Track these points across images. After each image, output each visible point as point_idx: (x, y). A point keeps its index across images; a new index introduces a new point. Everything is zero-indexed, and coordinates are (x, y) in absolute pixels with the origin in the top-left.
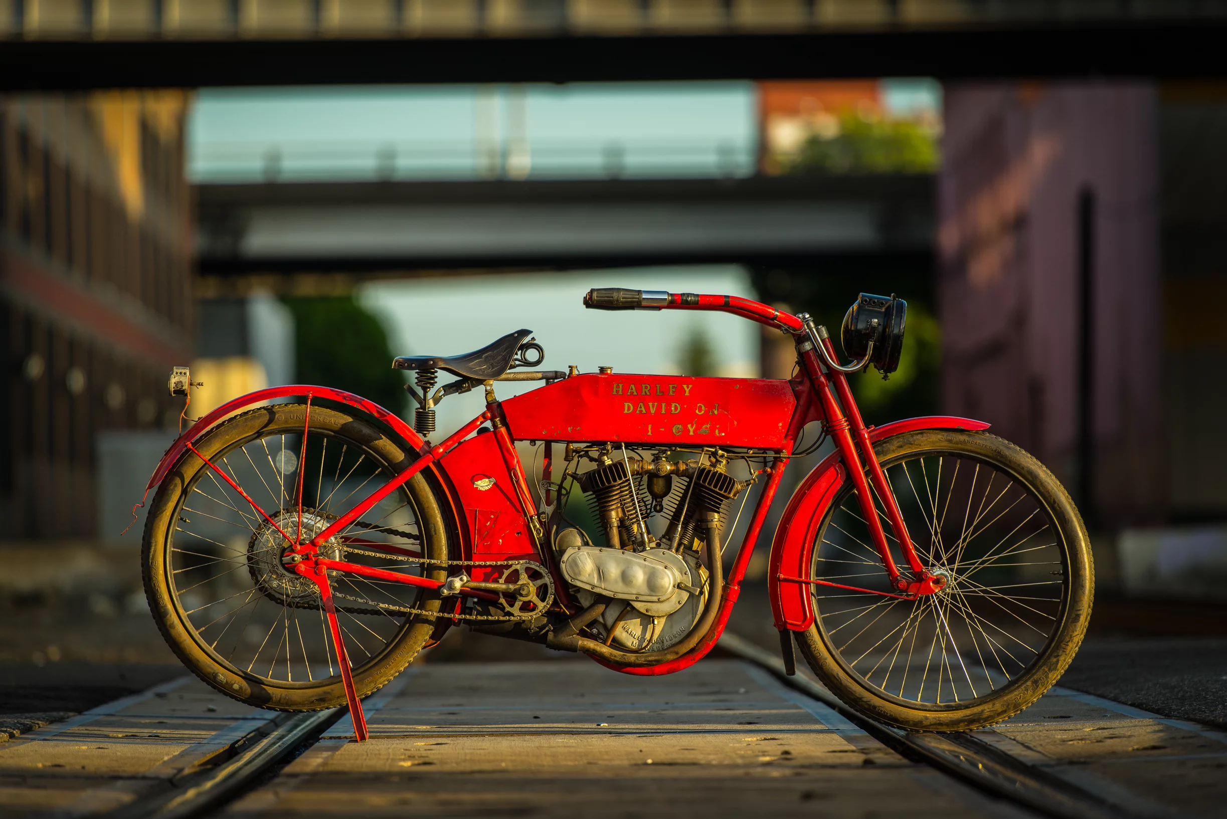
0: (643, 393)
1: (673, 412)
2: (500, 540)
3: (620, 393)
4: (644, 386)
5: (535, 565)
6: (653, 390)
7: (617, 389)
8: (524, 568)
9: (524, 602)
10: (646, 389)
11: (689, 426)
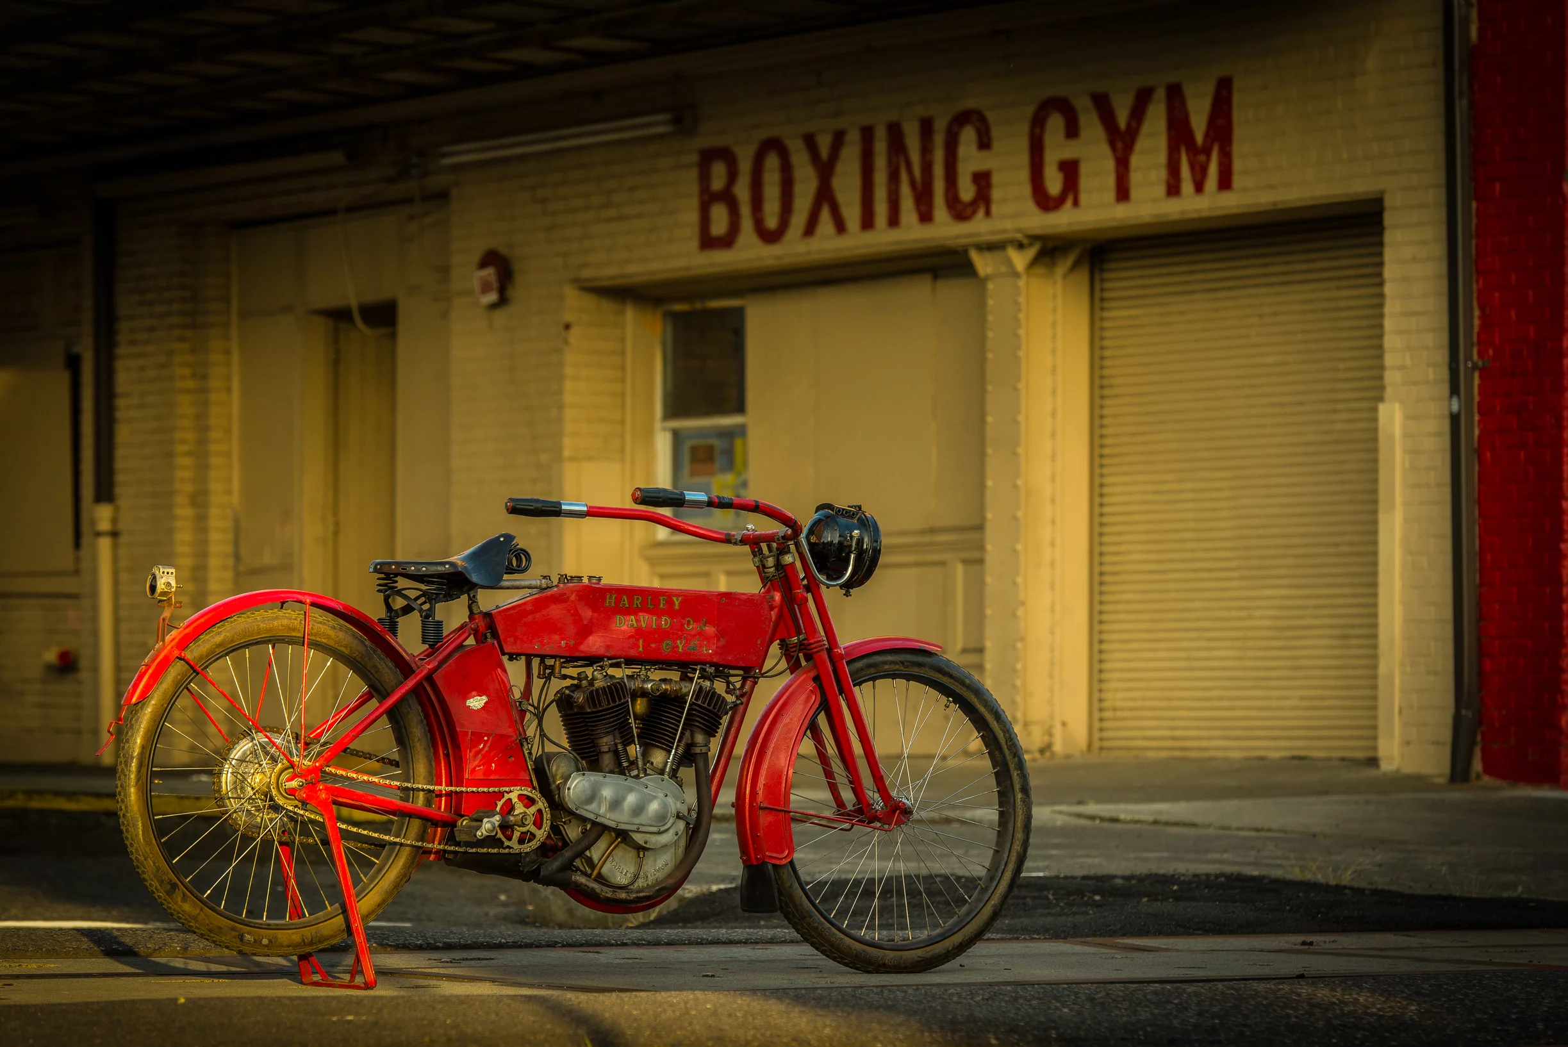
0: (635, 606)
1: (663, 627)
2: (493, 765)
3: (613, 605)
4: (635, 597)
5: (527, 791)
6: (644, 602)
7: (610, 601)
8: (517, 796)
9: (522, 833)
10: (637, 601)
11: (678, 642)
